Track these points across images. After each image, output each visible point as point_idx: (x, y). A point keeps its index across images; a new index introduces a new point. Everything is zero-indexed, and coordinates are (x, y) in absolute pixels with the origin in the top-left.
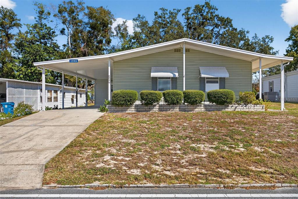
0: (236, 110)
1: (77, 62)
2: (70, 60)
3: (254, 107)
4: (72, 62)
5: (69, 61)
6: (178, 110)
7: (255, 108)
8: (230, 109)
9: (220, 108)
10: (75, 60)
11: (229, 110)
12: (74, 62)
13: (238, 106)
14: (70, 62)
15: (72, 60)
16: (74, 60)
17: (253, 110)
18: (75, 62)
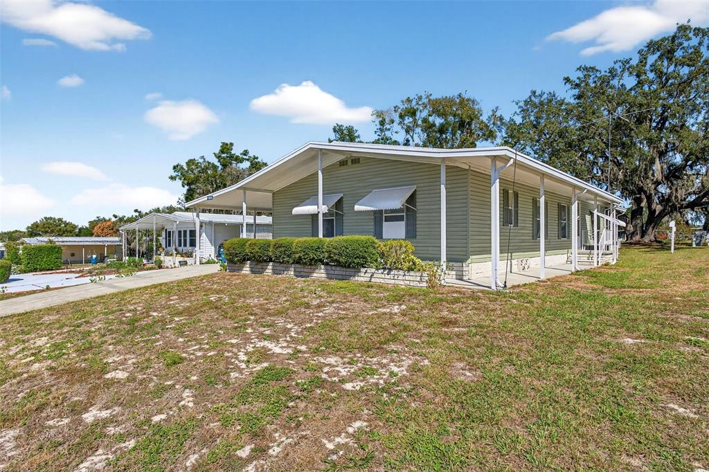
0: (373, 280)
3: (404, 275)
4: (209, 199)
6: (292, 273)
7: (407, 278)
8: (362, 277)
9: (348, 273)
10: (211, 197)
11: (362, 279)
13: (376, 272)
17: (402, 283)
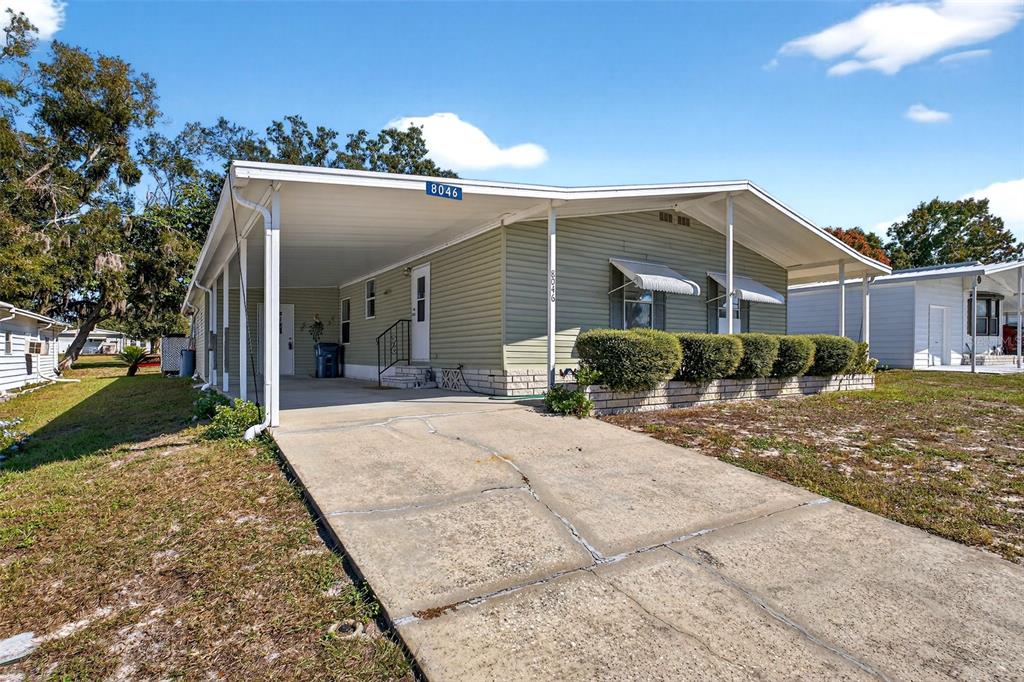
0: (841, 388)
1: (459, 197)
2: (429, 184)
3: (862, 379)
4: (437, 194)
5: (423, 187)
7: (864, 381)
8: (833, 386)
10: (452, 188)
11: (832, 389)
12: (445, 195)
14: (429, 191)
15: (438, 184)
16: (446, 187)
17: (861, 387)
18: (452, 197)
